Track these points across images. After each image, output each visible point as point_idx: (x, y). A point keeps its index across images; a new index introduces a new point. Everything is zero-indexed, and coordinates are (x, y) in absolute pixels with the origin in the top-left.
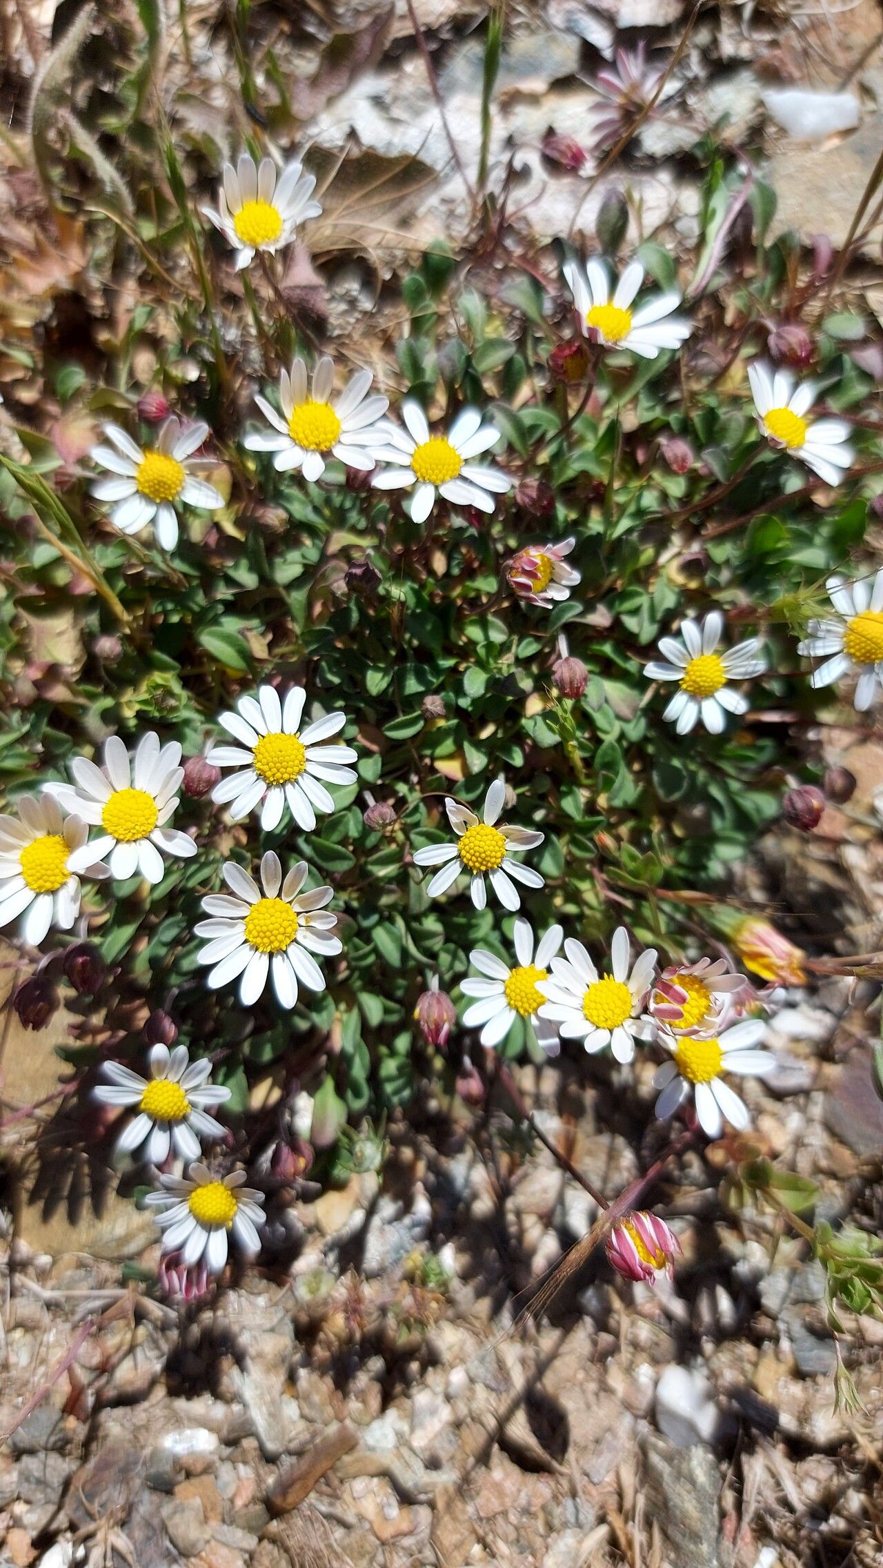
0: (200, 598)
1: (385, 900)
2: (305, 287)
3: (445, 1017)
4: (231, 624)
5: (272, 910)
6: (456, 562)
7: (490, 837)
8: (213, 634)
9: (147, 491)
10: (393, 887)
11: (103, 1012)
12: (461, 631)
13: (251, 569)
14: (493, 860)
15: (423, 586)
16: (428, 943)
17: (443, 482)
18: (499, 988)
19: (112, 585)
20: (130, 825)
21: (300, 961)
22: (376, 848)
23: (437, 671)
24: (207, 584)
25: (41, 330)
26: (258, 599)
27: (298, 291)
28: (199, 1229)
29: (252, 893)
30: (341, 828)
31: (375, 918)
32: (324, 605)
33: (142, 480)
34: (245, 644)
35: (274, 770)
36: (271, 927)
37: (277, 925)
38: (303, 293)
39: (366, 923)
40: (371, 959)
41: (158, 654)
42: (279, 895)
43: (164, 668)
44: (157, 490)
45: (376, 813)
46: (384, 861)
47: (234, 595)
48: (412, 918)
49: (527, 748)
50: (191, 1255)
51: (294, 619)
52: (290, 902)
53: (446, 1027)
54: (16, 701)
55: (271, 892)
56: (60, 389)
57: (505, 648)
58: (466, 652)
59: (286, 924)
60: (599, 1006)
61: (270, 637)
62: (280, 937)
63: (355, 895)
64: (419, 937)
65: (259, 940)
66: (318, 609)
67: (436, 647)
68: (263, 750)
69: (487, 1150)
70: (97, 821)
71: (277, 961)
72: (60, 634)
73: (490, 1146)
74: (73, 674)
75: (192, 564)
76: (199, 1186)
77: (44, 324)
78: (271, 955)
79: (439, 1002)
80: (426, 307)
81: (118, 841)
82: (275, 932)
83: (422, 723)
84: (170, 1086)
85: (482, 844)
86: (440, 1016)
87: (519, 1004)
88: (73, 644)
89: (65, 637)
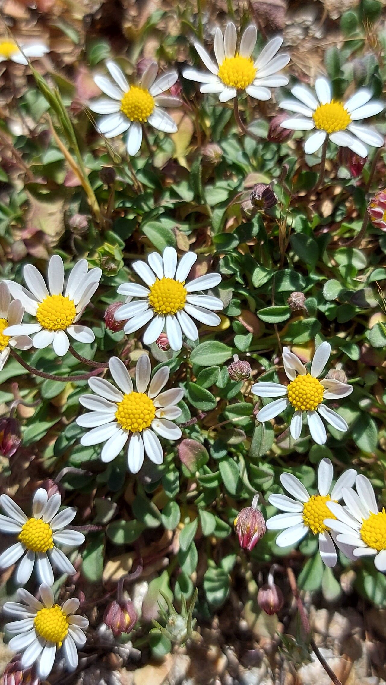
0: (151, 203)
1: (233, 440)
2: (270, 4)
3: (256, 528)
4: (167, 223)
5: (138, 400)
6: (340, 212)
7: (313, 385)
8: (153, 227)
9: (126, 111)
10: (243, 432)
11: (16, 488)
12: (332, 257)
13: (190, 188)
14: (312, 402)
15: (309, 219)
16: (259, 481)
17: (334, 131)
18: (299, 508)
19: (92, 183)
20: (54, 317)
21: (150, 442)
22: (234, 400)
23: (308, 281)
24: (158, 195)
25: (89, 20)
26: (190, 211)
27: (265, 6)
28: (37, 643)
29: (127, 386)
30: (212, 378)
31: (224, 453)
32: (236, 220)
33: (124, 103)
34: (173, 237)
35: (161, 303)
36: (135, 411)
37: (139, 411)
38: (268, 9)
39: (216, 456)
40: (215, 484)
41: (111, 233)
42: (147, 392)
43: (113, 242)
44: (133, 112)
45: (237, 366)
46: (239, 412)
47: (174, 204)
48: (250, 459)
49: (364, 349)
50: (27, 661)
51: (212, 229)
52: (153, 399)
53: (256, 536)
54: (11, 257)
55: (141, 388)
56: (91, 57)
57: (362, 272)
58: (333, 273)
59: (146, 412)
60: (373, 529)
61: (194, 240)
62: (140, 421)
63: (212, 434)
64: (252, 475)
65: (124, 420)
66: (231, 222)
67: (310, 264)
68: (157, 287)
69: (277, 670)
70: (34, 313)
71: (134, 440)
72: (51, 214)
73: (281, 667)
74: (53, 242)
75: (152, 180)
76: (45, 607)
77: (92, 16)
78: (131, 434)
79: (254, 515)
80: (356, 35)
81: (44, 328)
82: (137, 416)
83: (288, 316)
84: (43, 525)
85: (306, 388)
86: (253, 526)
87: (312, 522)
88: (58, 223)
89: (53, 218)
